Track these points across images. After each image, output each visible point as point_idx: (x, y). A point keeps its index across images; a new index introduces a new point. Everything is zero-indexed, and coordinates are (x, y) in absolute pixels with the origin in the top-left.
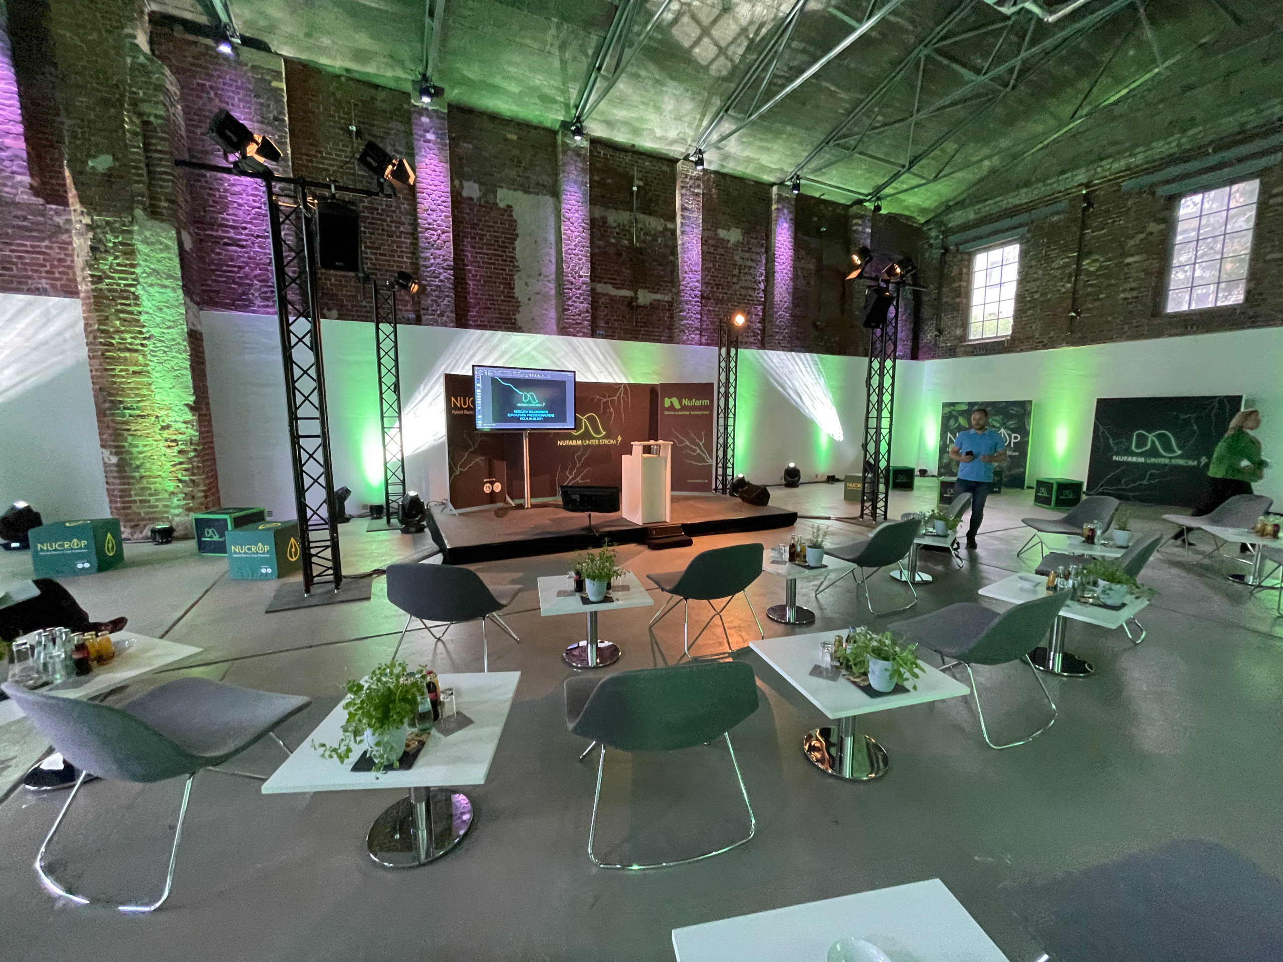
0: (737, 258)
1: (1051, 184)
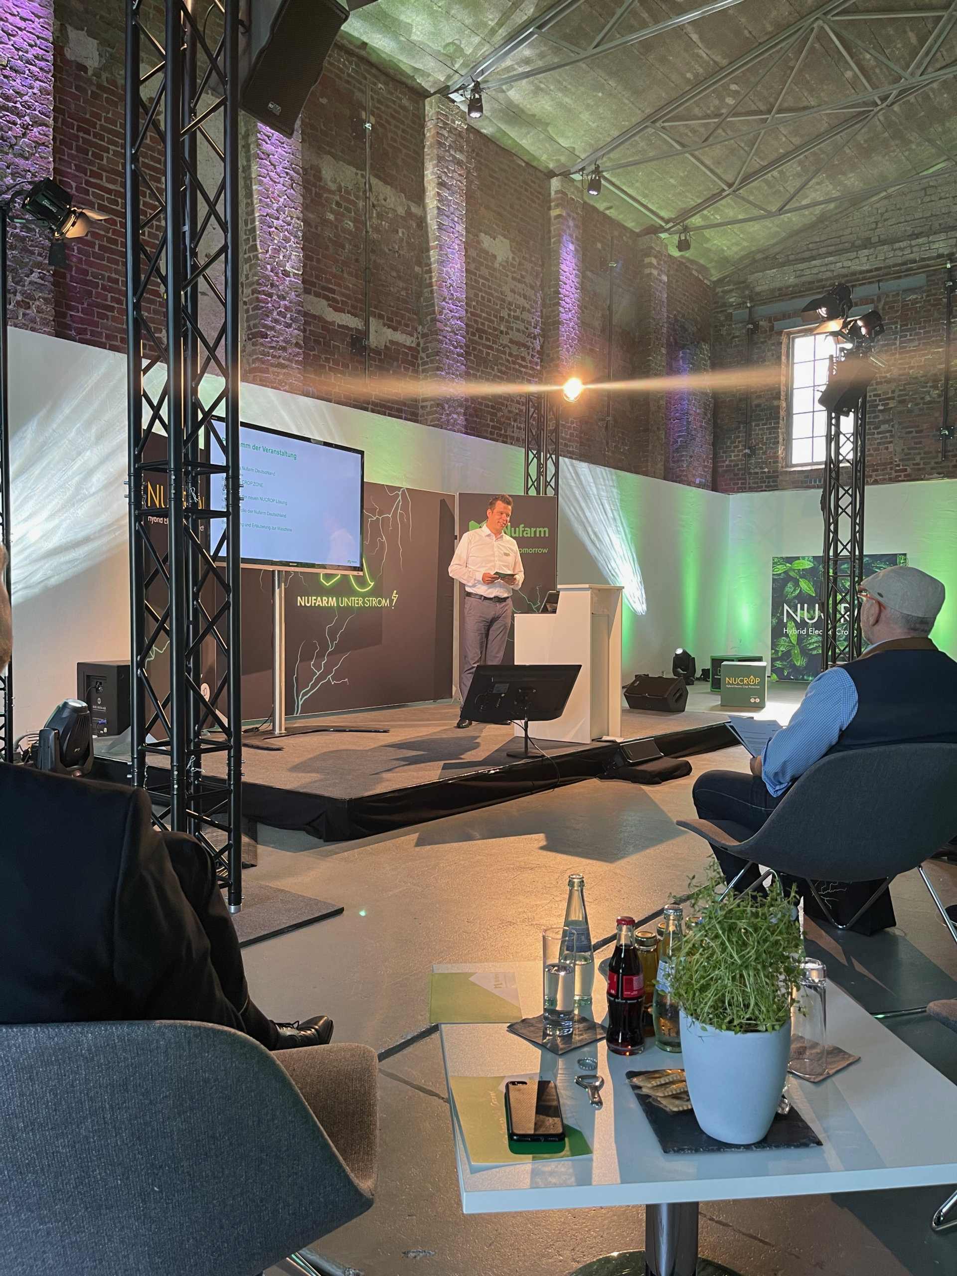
0: (506, 289)
1: (901, 249)
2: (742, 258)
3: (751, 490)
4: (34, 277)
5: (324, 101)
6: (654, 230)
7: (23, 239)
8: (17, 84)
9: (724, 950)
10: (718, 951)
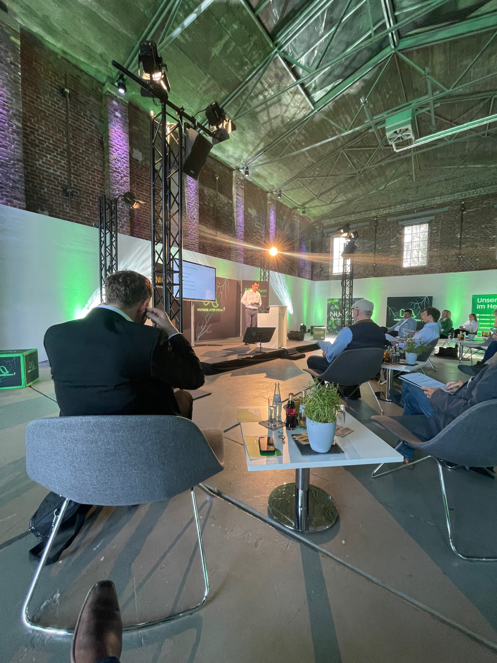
1: (363, 214)
2: (320, 216)
3: (322, 280)
4: (125, 219)
5: (205, 171)
6: (296, 208)
7: (121, 209)
8: (119, 164)
9: (319, 401)
10: (317, 401)
